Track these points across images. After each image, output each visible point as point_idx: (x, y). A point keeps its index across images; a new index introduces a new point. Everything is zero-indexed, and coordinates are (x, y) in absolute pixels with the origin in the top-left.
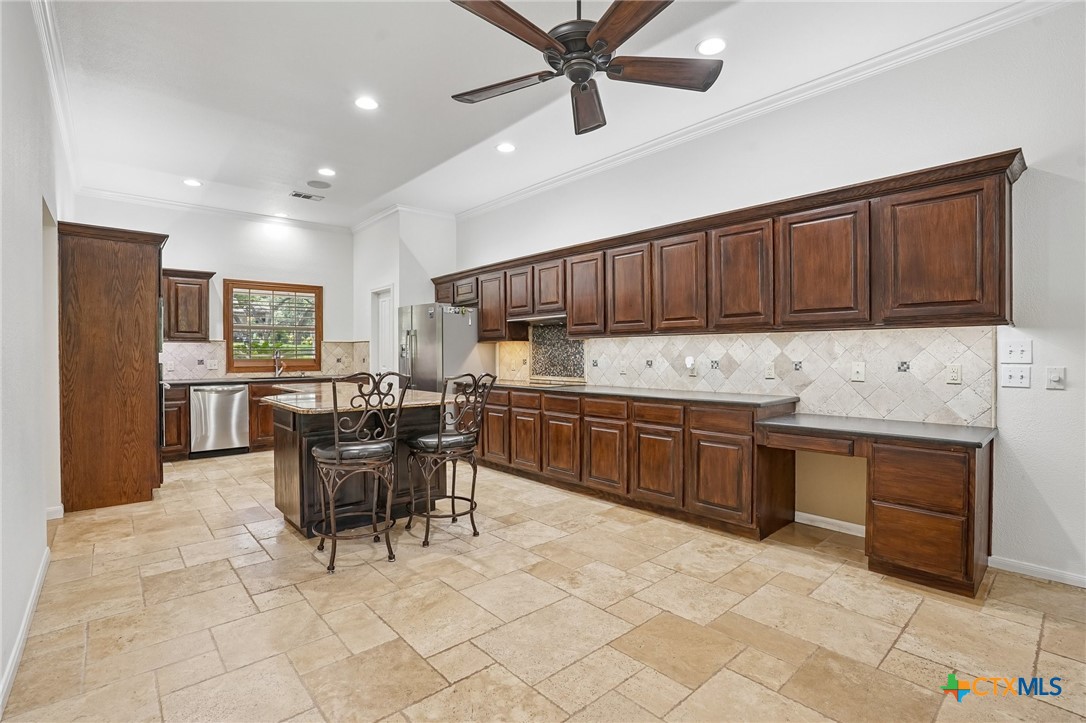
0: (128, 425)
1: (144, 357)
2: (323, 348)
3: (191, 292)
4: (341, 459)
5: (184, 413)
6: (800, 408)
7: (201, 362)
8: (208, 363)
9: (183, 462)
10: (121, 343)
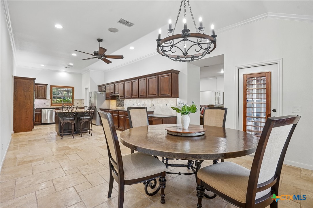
0: (27, 116)
1: (31, 102)
2: (74, 101)
3: (42, 88)
4: (64, 120)
5: (40, 115)
6: (154, 113)
7: (45, 104)
8: (47, 104)
9: (40, 126)
10: (26, 100)
